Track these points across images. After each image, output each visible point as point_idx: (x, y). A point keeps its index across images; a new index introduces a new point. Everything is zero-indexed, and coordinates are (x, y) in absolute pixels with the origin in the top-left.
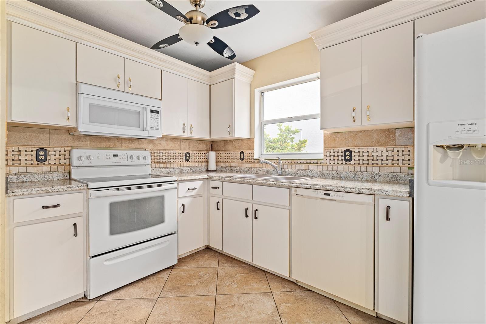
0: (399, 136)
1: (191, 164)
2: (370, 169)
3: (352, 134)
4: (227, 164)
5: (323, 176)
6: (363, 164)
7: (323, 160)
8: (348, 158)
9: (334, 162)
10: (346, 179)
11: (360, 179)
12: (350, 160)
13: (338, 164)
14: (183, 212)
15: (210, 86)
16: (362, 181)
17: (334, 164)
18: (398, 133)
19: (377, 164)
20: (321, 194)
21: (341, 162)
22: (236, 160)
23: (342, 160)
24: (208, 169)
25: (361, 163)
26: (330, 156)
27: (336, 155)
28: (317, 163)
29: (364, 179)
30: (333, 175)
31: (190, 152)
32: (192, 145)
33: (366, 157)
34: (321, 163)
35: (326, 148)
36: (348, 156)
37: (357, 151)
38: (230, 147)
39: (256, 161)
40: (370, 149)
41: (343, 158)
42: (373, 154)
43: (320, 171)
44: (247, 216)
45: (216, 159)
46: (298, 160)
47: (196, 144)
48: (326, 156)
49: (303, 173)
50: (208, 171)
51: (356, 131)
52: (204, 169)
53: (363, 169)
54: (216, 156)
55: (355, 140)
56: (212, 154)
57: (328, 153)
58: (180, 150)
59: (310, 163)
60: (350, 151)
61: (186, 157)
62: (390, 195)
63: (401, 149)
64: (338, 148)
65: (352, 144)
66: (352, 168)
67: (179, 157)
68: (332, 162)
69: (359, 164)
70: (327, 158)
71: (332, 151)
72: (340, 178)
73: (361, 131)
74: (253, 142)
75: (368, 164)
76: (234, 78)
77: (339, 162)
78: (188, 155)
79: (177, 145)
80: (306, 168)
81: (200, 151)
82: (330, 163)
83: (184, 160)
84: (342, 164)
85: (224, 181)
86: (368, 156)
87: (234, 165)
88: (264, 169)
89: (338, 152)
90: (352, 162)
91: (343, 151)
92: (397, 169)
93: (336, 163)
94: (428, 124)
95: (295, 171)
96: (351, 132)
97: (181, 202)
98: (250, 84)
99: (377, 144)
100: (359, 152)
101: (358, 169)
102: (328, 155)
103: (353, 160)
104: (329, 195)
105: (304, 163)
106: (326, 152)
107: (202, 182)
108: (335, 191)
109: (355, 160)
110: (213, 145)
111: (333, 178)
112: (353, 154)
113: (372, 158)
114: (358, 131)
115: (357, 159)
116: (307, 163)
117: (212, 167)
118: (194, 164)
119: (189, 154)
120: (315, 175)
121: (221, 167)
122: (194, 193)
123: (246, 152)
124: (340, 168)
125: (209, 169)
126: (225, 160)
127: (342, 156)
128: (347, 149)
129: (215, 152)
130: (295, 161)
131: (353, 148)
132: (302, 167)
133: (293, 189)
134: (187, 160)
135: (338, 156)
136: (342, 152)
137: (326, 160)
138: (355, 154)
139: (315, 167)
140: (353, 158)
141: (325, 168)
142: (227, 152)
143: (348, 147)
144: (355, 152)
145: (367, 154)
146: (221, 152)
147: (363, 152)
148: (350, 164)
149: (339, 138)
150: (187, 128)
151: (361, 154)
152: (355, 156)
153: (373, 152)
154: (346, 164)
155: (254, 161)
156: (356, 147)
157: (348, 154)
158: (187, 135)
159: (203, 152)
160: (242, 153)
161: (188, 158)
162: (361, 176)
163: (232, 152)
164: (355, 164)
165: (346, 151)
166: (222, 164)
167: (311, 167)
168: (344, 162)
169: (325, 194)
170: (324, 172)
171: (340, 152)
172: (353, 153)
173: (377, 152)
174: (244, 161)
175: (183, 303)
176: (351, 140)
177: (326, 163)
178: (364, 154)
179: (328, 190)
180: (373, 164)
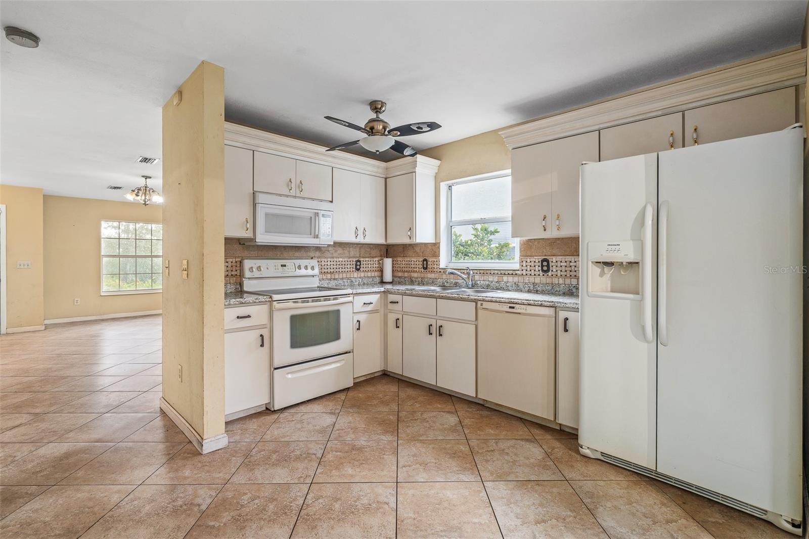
1: (362, 274)
2: (568, 281)
3: (549, 242)
4: (406, 274)
5: (518, 288)
6: (561, 275)
7: (518, 270)
8: (545, 268)
9: (530, 273)
10: (543, 292)
11: (557, 292)
12: (548, 271)
13: (535, 275)
14: (359, 329)
15: (386, 179)
16: (559, 295)
17: (531, 275)
20: (506, 308)
21: (538, 273)
22: (417, 269)
23: (539, 271)
24: (382, 280)
25: (559, 275)
26: (526, 266)
27: (533, 265)
28: (512, 274)
29: (561, 293)
30: (529, 288)
31: (362, 259)
32: (363, 251)
33: (563, 267)
34: (516, 274)
35: (522, 257)
36: (545, 265)
37: (554, 261)
38: (410, 253)
39: (442, 271)
40: (569, 258)
41: (540, 268)
42: (571, 264)
43: (515, 284)
44: (430, 334)
45: (393, 267)
46: (491, 270)
47: (368, 250)
48: (522, 266)
49: (497, 285)
50: (382, 282)
52: (378, 280)
53: (561, 281)
54: (393, 264)
55: (553, 249)
56: (388, 263)
57: (524, 262)
58: (350, 257)
59: (505, 274)
60: (547, 261)
61: (356, 265)
62: (567, 307)
64: (536, 257)
65: (549, 253)
66: (549, 280)
67: (349, 266)
68: (529, 273)
69: (557, 275)
70: (523, 268)
71: (529, 261)
72: (537, 291)
73: (559, 239)
74: (439, 248)
75: (566, 276)
76: (415, 172)
77: (536, 273)
78: (358, 263)
79: (346, 252)
80: (500, 279)
81: (373, 257)
82: (526, 275)
83: (354, 270)
84: (539, 275)
85: (404, 294)
86: (566, 266)
87: (415, 275)
88: (452, 280)
89: (535, 262)
90: (550, 273)
91: (540, 260)
93: (533, 274)
94: (588, 243)
95: (487, 283)
96: (548, 239)
97: (357, 318)
98: (435, 177)
99: (575, 254)
100: (557, 262)
101: (556, 281)
102: (524, 265)
103: (550, 271)
104: (513, 308)
105: (498, 274)
106: (522, 262)
107: (378, 296)
108: (519, 304)
109: (552, 271)
110: (388, 250)
111: (529, 291)
112: (551, 264)
113: (570, 269)
114: (556, 239)
115: (554, 270)
116: (501, 274)
117: (388, 277)
118: (366, 274)
119: (360, 261)
120: (510, 288)
121: (399, 277)
122: (370, 308)
123: (430, 260)
124: (537, 280)
125: (385, 281)
126: (404, 269)
127: (539, 266)
128: (544, 259)
129: (391, 259)
130: (487, 271)
131: (550, 257)
132: (496, 279)
133: (479, 303)
134: (358, 270)
135: (535, 266)
136: (539, 262)
137: (522, 270)
138: (553, 264)
139: (511, 279)
140: (551, 268)
141: (521, 279)
142: (406, 259)
143: (546, 256)
144: (552, 262)
145: (565, 264)
146: (399, 259)
147: (561, 262)
148: (548, 275)
149: (536, 245)
150: (360, 232)
151: (559, 264)
152: (552, 266)
153: (571, 262)
154: (543, 275)
155: (440, 270)
156: (553, 256)
157: (545, 263)
158: (360, 240)
159: (377, 259)
160: (425, 260)
161: (358, 267)
162: (558, 290)
163: (412, 259)
164: (552, 275)
165: (543, 261)
166: (400, 274)
167: (505, 279)
168: (541, 273)
169: (510, 307)
170: (520, 284)
171: (537, 261)
172: (550, 262)
173: (575, 262)
174: (428, 270)
175: (365, 416)
176: (548, 248)
177: (522, 275)
178: (562, 264)
179: (513, 303)
180: (571, 276)
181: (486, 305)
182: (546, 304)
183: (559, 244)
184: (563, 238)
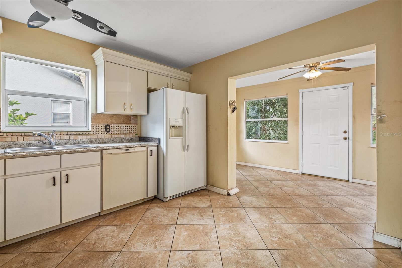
0: (132, 119)
2: (119, 136)
3: (110, 116)
5: (91, 142)
6: (116, 133)
7: (91, 131)
8: (108, 130)
9: (98, 132)
10: (108, 142)
11: (116, 142)
12: (109, 131)
13: (101, 134)
16: (116, 143)
17: (99, 134)
18: (132, 118)
19: (123, 133)
21: (104, 132)
23: (104, 131)
25: (115, 133)
26: (96, 129)
27: (100, 128)
28: (86, 134)
29: (118, 141)
30: (99, 141)
33: (117, 129)
34: (89, 134)
35: (93, 124)
36: (108, 129)
37: (113, 126)
39: (5, 135)
40: (120, 125)
41: (105, 130)
42: (121, 128)
43: (89, 140)
46: (67, 132)
48: (93, 129)
49: (74, 142)
51: (112, 114)
53: (116, 136)
55: (112, 120)
57: (95, 127)
59: (80, 134)
60: (109, 126)
62: (152, 145)
63: (133, 125)
64: (102, 124)
65: (110, 122)
66: (110, 136)
68: (97, 133)
69: (114, 133)
70: (94, 130)
71: (97, 126)
72: (104, 143)
73: (115, 115)
75: (119, 133)
77: (102, 132)
80: (76, 138)
82: (96, 134)
84: (104, 134)
86: (119, 129)
88: (21, 142)
89: (101, 126)
90: (110, 133)
91: (105, 125)
92: (131, 135)
93: (100, 133)
94: (169, 118)
95: (65, 141)
96: (109, 114)
99: (123, 123)
100: (114, 126)
101: (113, 136)
102: (95, 128)
103: (111, 131)
104: (128, 150)
105: (74, 134)
106: (93, 126)
108: (131, 147)
109: (112, 131)
111: (99, 143)
112: (111, 128)
113: (121, 130)
114: (114, 114)
115: (113, 131)
116: (77, 134)
124: (103, 137)
127: (104, 129)
128: (107, 125)
130: (64, 133)
131: (111, 124)
132: (72, 138)
133: (104, 151)
135: (101, 129)
136: (104, 126)
137: (93, 131)
138: (112, 128)
139: (84, 137)
140: (111, 130)
141: (92, 137)
143: (108, 123)
144: (112, 126)
145: (118, 128)
147: (116, 126)
148: (109, 133)
149: (102, 117)
151: (115, 128)
152: (112, 129)
153: (121, 126)
154: (107, 134)
155: (1, 134)
156: (112, 123)
157: (108, 127)
162: (116, 140)
164: (112, 133)
165: (106, 126)
167: (80, 137)
168: (105, 133)
169: (126, 150)
170: (92, 139)
171: (103, 126)
172: (111, 127)
173: (123, 126)
176: (109, 119)
177: (93, 134)
178: (117, 128)
179: (128, 148)
180: (121, 133)
181: (109, 151)
183: (115, 117)
184: (117, 115)
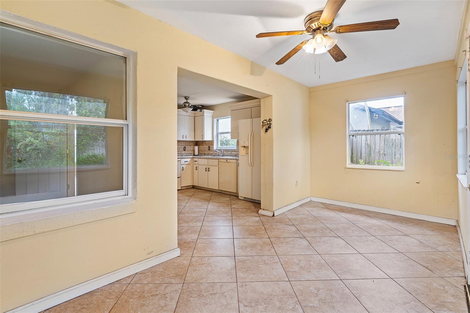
1: (186, 152)
4: (203, 152)
7: (236, 150)
14: (183, 170)
15: (195, 117)
20: (225, 161)
22: (207, 150)
24: (194, 154)
31: (186, 147)
32: (187, 143)
38: (204, 144)
44: (206, 171)
45: (198, 149)
46: (229, 150)
47: (189, 143)
50: (194, 155)
52: (193, 154)
54: (198, 148)
56: (196, 148)
58: (181, 146)
61: (184, 149)
67: (181, 149)
74: (213, 142)
76: (204, 115)
78: (185, 148)
79: (180, 144)
81: (191, 146)
83: (183, 150)
85: (198, 158)
87: (206, 152)
95: (228, 154)
97: (182, 166)
98: (212, 116)
104: (227, 160)
107: (190, 159)
110: (197, 143)
116: (231, 151)
117: (196, 153)
118: (188, 152)
119: (185, 147)
120: (234, 156)
121: (201, 153)
122: (187, 163)
123: (211, 146)
125: (195, 154)
126: (202, 150)
129: (197, 147)
132: (230, 153)
134: (185, 150)
146: (201, 146)
150: (184, 137)
158: (185, 139)
159: (192, 146)
160: (209, 147)
161: (185, 149)
163: (205, 146)
166: (201, 152)
174: (210, 150)
182: (234, 159)
